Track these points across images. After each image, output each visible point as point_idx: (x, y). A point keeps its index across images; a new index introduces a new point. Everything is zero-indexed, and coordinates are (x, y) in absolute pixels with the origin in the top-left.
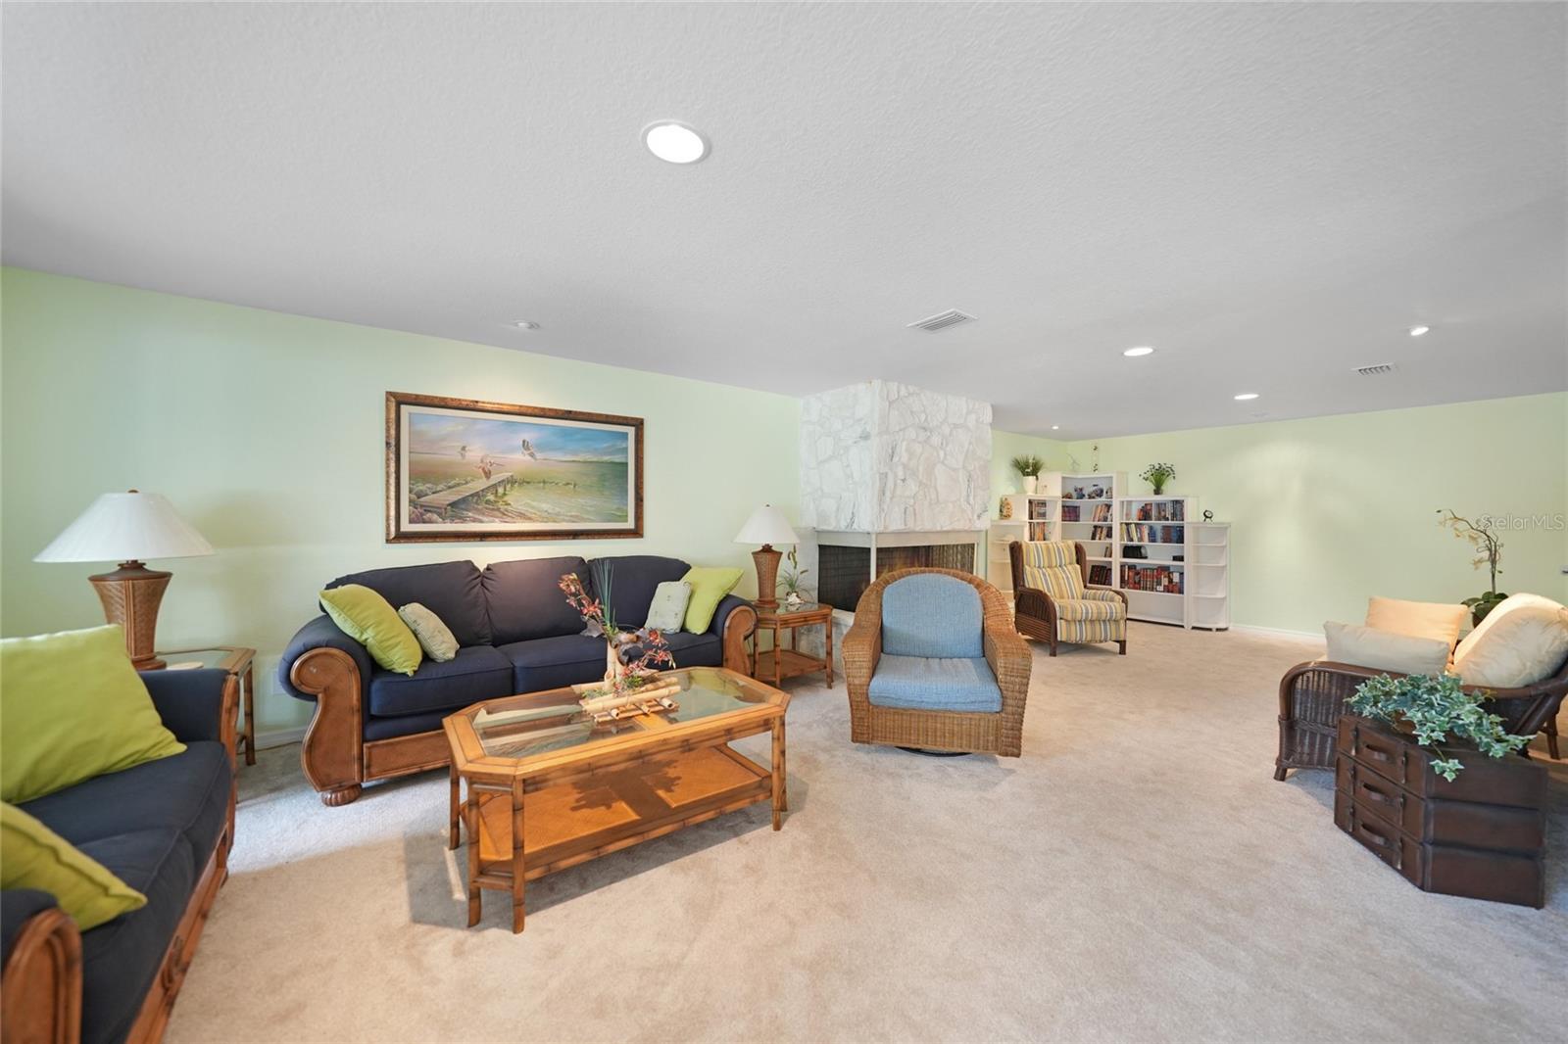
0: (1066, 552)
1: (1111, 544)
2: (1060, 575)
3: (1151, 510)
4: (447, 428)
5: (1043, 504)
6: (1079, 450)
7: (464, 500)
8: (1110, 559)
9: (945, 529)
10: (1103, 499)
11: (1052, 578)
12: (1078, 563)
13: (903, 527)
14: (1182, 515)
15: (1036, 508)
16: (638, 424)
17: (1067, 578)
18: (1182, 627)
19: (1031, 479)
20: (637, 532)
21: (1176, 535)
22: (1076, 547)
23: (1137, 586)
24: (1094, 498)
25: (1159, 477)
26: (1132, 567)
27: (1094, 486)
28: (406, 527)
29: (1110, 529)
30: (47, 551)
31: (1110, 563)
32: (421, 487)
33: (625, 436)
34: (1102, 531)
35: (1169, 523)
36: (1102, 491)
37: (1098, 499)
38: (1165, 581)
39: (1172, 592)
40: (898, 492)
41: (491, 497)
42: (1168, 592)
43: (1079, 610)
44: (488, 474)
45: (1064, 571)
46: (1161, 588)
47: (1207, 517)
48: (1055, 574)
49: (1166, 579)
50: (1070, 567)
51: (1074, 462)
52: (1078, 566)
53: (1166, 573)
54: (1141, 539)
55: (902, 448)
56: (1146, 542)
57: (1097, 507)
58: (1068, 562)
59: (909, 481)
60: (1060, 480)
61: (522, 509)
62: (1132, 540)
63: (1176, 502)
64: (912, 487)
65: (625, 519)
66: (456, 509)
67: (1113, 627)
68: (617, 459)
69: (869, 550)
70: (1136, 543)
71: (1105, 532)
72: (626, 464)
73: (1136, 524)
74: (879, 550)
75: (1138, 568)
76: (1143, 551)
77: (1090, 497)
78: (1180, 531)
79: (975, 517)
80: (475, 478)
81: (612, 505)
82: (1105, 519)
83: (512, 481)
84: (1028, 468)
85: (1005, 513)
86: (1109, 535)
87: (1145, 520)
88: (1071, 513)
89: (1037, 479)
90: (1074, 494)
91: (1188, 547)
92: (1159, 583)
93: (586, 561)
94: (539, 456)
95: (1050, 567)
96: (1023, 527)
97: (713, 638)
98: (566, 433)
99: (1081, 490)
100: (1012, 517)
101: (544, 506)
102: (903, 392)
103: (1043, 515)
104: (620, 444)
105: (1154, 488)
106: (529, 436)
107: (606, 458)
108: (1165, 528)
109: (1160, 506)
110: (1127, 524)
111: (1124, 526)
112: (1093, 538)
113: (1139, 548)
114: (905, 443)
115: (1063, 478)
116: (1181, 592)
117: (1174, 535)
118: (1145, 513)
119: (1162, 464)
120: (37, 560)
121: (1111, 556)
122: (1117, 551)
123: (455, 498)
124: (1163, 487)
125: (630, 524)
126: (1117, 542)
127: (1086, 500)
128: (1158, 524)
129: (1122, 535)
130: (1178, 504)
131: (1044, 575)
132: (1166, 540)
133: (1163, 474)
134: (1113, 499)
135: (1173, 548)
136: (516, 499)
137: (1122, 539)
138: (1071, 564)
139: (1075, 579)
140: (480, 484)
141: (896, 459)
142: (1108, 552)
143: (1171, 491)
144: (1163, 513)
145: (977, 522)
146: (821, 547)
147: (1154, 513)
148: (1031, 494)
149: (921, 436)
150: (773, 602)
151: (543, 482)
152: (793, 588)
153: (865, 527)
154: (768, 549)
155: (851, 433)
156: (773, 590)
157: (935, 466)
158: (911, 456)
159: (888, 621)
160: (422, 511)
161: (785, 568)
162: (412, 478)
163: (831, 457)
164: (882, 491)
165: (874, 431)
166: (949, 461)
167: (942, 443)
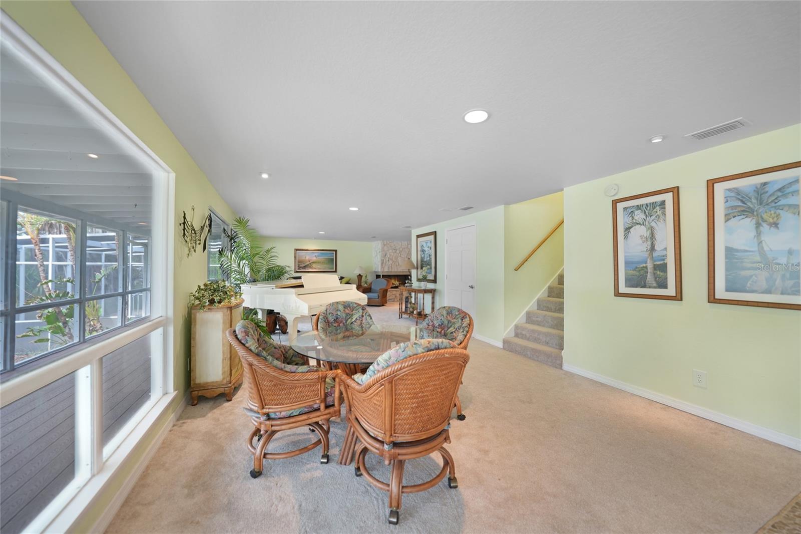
4: (303, 254)
13: (388, 271)
16: (336, 251)
20: (336, 271)
28: (297, 270)
32: (299, 264)
33: (333, 253)
40: (387, 263)
41: (310, 265)
44: (309, 261)
55: (388, 254)
59: (390, 261)
61: (315, 267)
65: (333, 269)
66: (305, 267)
68: (332, 258)
69: (380, 275)
72: (333, 259)
74: (383, 275)
81: (331, 266)
83: (313, 262)
94: (318, 258)
98: (323, 253)
101: (319, 267)
102: (388, 242)
104: (332, 255)
106: (316, 254)
107: (330, 258)
125: (334, 270)
136: (314, 265)
140: (308, 263)
141: (386, 256)
149: (394, 251)
150: (361, 285)
151: (319, 262)
152: (366, 283)
153: (379, 270)
154: (360, 275)
155: (378, 251)
156: (361, 282)
157: (398, 257)
158: (390, 255)
159: (372, 287)
160: (299, 268)
161: (363, 279)
162: (298, 262)
163: (376, 256)
164: (382, 263)
165: (380, 251)
166: (402, 256)
167: (400, 252)
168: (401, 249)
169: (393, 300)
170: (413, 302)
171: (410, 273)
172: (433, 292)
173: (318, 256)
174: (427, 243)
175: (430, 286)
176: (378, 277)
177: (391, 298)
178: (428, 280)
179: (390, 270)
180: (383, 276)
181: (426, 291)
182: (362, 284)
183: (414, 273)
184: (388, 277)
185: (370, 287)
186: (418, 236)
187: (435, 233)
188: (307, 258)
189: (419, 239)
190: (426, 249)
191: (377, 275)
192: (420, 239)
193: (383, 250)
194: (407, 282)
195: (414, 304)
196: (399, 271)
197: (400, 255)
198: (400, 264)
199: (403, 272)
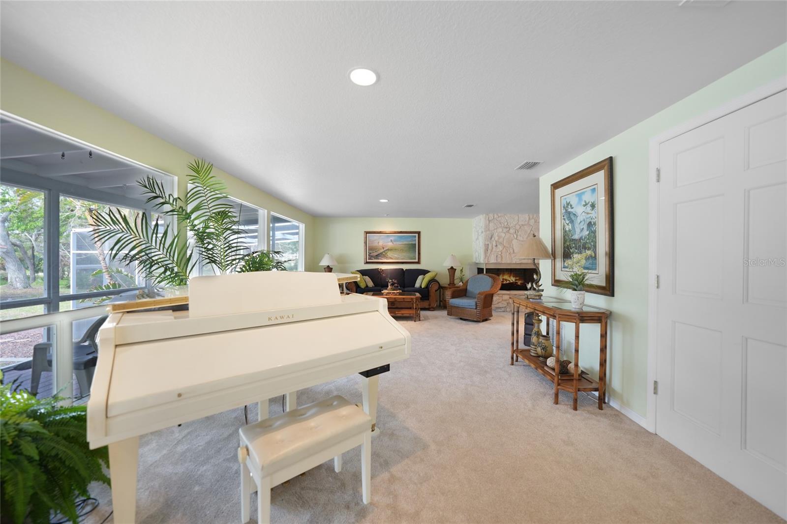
4: (375, 238)
7: (379, 254)
13: (496, 261)
16: (419, 233)
20: (418, 263)
28: (368, 261)
30: (321, 263)
32: (370, 252)
33: (415, 236)
40: (494, 250)
41: (384, 254)
44: (383, 248)
55: (496, 235)
59: (499, 246)
61: (391, 256)
64: (500, 248)
65: (415, 259)
66: (377, 256)
68: (414, 243)
69: (483, 269)
72: (415, 244)
74: (486, 269)
80: (381, 249)
81: (412, 255)
83: (388, 250)
93: (404, 270)
94: (394, 243)
97: (426, 289)
98: (401, 237)
101: (396, 256)
102: (496, 216)
104: (414, 239)
106: (392, 238)
107: (411, 243)
114: (497, 233)
120: (320, 264)
123: (377, 254)
125: (417, 260)
136: (389, 254)
140: (382, 251)
141: (493, 239)
146: (478, 268)
149: (505, 230)
150: (454, 284)
151: (395, 250)
152: (461, 280)
153: (482, 261)
154: (452, 268)
155: (480, 231)
156: (454, 280)
157: (512, 240)
158: (499, 237)
159: (468, 288)
160: (371, 257)
161: (457, 274)
162: (369, 250)
163: (477, 239)
164: (486, 250)
165: (483, 230)
166: (519, 238)
167: (515, 232)
168: (518, 227)
169: (503, 310)
170: (544, 333)
171: (537, 265)
172: (601, 318)
173: (395, 241)
174: (580, 196)
175: (596, 302)
176: (480, 271)
177: (500, 305)
178: (591, 286)
179: (499, 261)
180: (489, 271)
181: (583, 317)
182: (456, 282)
183: (545, 267)
184: (495, 272)
185: (465, 287)
186: (556, 186)
187: (609, 165)
188: (381, 244)
189: (557, 191)
190: (579, 210)
191: (478, 269)
192: (559, 192)
193: (487, 228)
194: (529, 286)
195: (546, 337)
196: (514, 262)
197: (515, 237)
198: (515, 252)
199: (521, 264)
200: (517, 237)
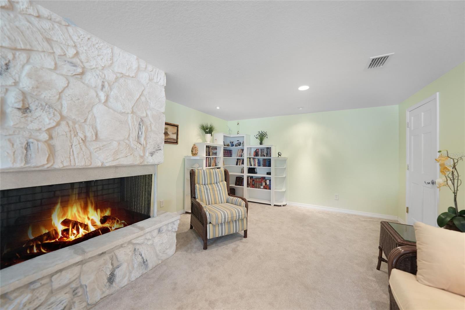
0: (220, 175)
1: (243, 167)
2: (215, 189)
3: (258, 152)
5: (215, 148)
6: (232, 124)
8: (242, 174)
9: (107, 165)
10: (241, 147)
11: (211, 192)
12: (226, 181)
14: (270, 154)
15: (210, 150)
17: (219, 190)
18: (270, 205)
19: (209, 135)
21: (268, 163)
22: (225, 171)
23: (253, 186)
24: (237, 146)
25: (262, 137)
26: (251, 177)
27: (237, 141)
29: (243, 160)
31: (243, 176)
34: (240, 161)
35: (265, 157)
36: (240, 143)
37: (239, 147)
38: (264, 184)
39: (266, 189)
42: (265, 189)
43: (220, 218)
45: (218, 186)
46: (262, 187)
47: (279, 155)
48: (213, 189)
49: (264, 183)
50: (221, 183)
51: (230, 130)
52: (225, 183)
53: (264, 180)
54: (255, 165)
56: (256, 167)
57: (238, 150)
58: (220, 180)
60: (222, 137)
62: (251, 165)
63: (268, 148)
67: (240, 223)
70: (253, 167)
71: (241, 162)
73: (253, 158)
75: (254, 178)
76: (255, 170)
77: (236, 146)
78: (270, 161)
79: (147, 154)
82: (241, 156)
84: (208, 130)
85: (194, 153)
86: (243, 163)
87: (256, 156)
88: (228, 153)
89: (212, 135)
90: (230, 145)
91: (273, 168)
92: (262, 185)
95: (211, 184)
96: (202, 160)
99: (232, 142)
100: (198, 154)
103: (216, 154)
105: (260, 142)
108: (264, 160)
109: (262, 150)
110: (250, 158)
111: (248, 159)
112: (237, 164)
113: (254, 169)
115: (224, 136)
116: (270, 189)
117: (267, 164)
118: (256, 154)
119: (263, 131)
121: (243, 173)
122: (246, 170)
124: (263, 142)
126: (246, 166)
127: (234, 147)
128: (261, 158)
129: (247, 163)
130: (269, 149)
131: (207, 189)
132: (264, 166)
133: (263, 136)
134: (244, 147)
135: (266, 169)
137: (248, 165)
138: (222, 181)
139: (223, 192)
142: (242, 172)
143: (267, 143)
144: (263, 153)
145: (150, 158)
147: (260, 153)
148: (209, 143)
167: (103, 86)
196: (99, 164)
197: (103, 98)
198: (101, 136)
199: (116, 167)
200: (106, 101)
